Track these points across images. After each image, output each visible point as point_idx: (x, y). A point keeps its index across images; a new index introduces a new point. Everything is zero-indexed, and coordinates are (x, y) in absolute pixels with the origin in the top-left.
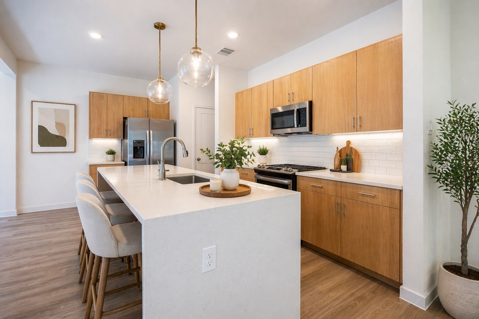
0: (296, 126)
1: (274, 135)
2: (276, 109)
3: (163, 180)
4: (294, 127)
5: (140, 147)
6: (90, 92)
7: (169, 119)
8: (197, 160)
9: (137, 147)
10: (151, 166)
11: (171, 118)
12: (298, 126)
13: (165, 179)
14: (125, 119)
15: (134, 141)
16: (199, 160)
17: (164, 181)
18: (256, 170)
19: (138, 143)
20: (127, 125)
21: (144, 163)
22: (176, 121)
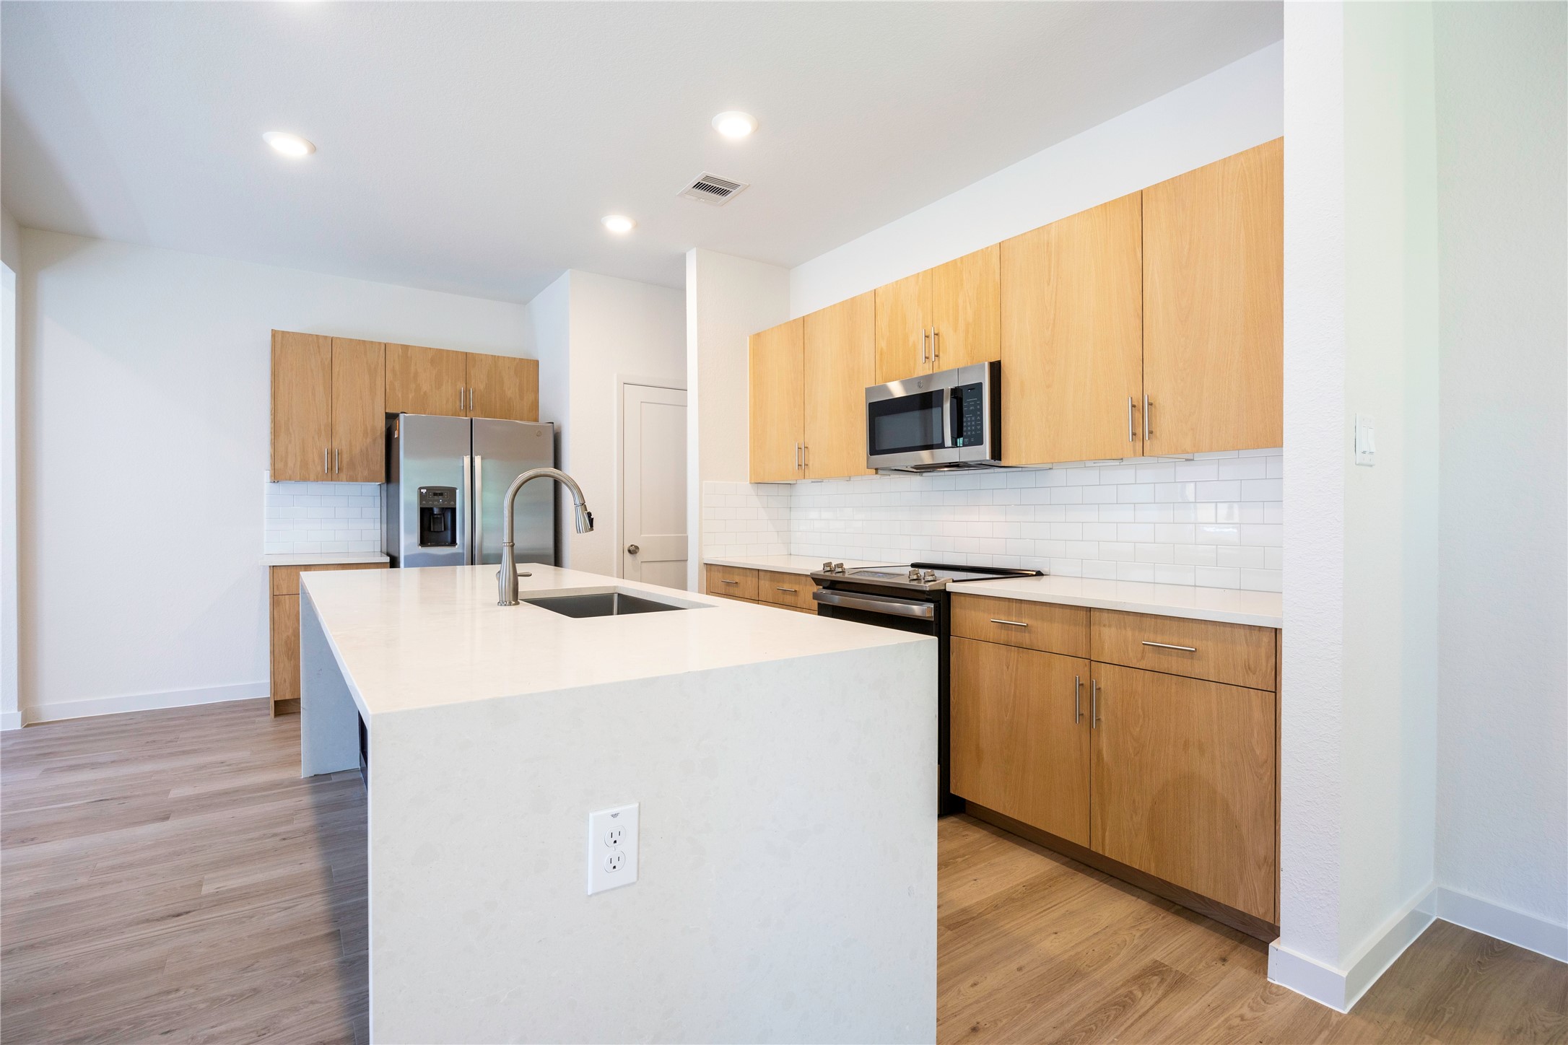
0: (948, 442)
1: (877, 469)
2: (884, 389)
3: (510, 604)
4: (942, 446)
5: (443, 510)
6: (274, 333)
7: (537, 420)
8: (626, 552)
9: (431, 509)
10: (478, 567)
11: (544, 417)
12: (955, 445)
13: (517, 603)
14: (391, 418)
15: (420, 488)
16: (633, 551)
17: (513, 607)
18: (817, 580)
19: (435, 494)
20: (398, 438)
21: (455, 561)
22: (560, 427)
